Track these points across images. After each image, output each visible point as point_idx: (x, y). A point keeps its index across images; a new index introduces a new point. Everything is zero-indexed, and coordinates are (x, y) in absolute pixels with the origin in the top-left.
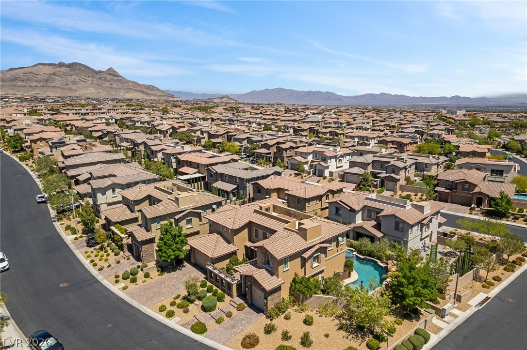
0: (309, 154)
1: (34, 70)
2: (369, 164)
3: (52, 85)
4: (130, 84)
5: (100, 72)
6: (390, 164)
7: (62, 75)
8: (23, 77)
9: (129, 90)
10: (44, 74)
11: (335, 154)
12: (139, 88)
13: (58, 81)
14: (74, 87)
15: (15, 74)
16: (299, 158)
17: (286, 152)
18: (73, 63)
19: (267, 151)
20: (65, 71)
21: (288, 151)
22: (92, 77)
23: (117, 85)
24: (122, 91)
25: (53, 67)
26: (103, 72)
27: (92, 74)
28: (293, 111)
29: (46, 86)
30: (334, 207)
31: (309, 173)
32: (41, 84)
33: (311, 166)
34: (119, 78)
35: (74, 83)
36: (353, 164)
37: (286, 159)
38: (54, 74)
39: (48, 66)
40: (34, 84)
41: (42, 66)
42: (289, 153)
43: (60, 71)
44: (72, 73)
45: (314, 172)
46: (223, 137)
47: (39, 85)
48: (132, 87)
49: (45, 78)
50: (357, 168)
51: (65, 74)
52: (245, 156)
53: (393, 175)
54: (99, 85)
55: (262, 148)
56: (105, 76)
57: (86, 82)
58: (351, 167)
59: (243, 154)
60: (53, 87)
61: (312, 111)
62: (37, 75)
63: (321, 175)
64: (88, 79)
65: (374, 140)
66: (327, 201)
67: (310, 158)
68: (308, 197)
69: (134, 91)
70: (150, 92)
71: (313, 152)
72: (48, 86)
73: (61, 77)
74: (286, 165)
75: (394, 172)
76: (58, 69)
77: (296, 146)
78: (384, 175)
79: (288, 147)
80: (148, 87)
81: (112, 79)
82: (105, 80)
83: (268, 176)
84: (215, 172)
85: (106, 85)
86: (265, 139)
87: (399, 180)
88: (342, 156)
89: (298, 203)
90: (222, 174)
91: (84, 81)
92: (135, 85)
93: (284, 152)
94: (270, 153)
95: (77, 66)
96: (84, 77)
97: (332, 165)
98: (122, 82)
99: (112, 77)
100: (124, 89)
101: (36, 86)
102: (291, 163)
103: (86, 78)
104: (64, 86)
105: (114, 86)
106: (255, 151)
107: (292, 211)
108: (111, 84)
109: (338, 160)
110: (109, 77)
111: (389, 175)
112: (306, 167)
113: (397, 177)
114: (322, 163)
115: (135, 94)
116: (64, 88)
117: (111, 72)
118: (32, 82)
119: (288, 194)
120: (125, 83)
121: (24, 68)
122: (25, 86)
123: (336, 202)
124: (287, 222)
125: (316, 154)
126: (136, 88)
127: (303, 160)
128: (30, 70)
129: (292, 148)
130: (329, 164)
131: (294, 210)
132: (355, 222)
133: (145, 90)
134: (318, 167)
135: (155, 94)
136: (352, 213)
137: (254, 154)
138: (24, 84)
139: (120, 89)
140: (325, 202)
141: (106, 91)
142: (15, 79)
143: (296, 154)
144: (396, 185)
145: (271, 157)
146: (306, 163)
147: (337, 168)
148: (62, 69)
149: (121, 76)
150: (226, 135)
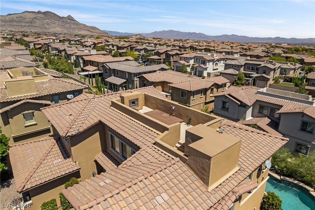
0: (191, 58)
1: (23, 15)
2: (242, 66)
3: (34, 25)
4: (81, 25)
5: (63, 17)
6: (261, 66)
7: (40, 19)
8: (17, 20)
9: (81, 29)
10: (29, 18)
11: (213, 58)
12: (87, 28)
13: (38, 23)
14: (47, 27)
15: (12, 18)
16: (182, 62)
17: (173, 57)
18: (47, 12)
19: (158, 58)
20: (41, 16)
21: (174, 57)
22: (58, 21)
23: (74, 26)
24: (77, 30)
25: (34, 14)
26: (65, 17)
27: (58, 19)
28: (179, 41)
29: (31, 26)
30: (221, 101)
31: (191, 74)
32: (28, 24)
33: (192, 69)
34: (75, 22)
35: (48, 24)
36: (227, 66)
37: (172, 63)
38: (35, 18)
39: (31, 13)
40: (23, 24)
41: (27, 13)
42: (176, 58)
43: (38, 16)
44: (46, 18)
45: (195, 73)
46: (128, 49)
47: (27, 25)
48: (83, 28)
49: (30, 21)
50: (231, 69)
51: (41, 18)
52: (142, 62)
53: (264, 75)
54: (62, 26)
55: (154, 55)
56: (66, 20)
57: (55, 24)
58: (225, 69)
59: (140, 60)
60: (35, 26)
61: (191, 41)
62: (25, 18)
63: (201, 75)
64: (56, 22)
65: (237, 54)
66: (212, 95)
67: (192, 62)
68: (192, 90)
69: (84, 30)
70: (93, 31)
71: (194, 58)
72: (32, 26)
73: (40, 20)
74: (173, 68)
75: (265, 73)
76: (38, 15)
77: (181, 53)
78: (255, 75)
79: (174, 53)
80: (92, 28)
81: (71, 22)
82: (66, 23)
83: (155, 71)
84: (108, 68)
85: (67, 26)
86: (158, 49)
87: (268, 79)
88: (218, 60)
89: (182, 96)
90: (114, 70)
91: (53, 23)
92: (84, 27)
93: (171, 57)
94: (160, 59)
95: (49, 14)
96: (54, 21)
97: (210, 67)
98: (77, 24)
99: (70, 21)
100: (78, 29)
101: (24, 26)
102: (177, 66)
103: (55, 21)
104: (41, 26)
105: (72, 26)
106: (149, 57)
107: (173, 105)
108: (70, 26)
109: (214, 64)
110: (69, 21)
111: (260, 75)
112: (189, 69)
113: (268, 77)
114: (202, 65)
115: (85, 32)
116: (41, 27)
117: (70, 18)
118: (22, 23)
119: (172, 87)
120: (78, 25)
121: (17, 14)
122: (18, 26)
123: (224, 96)
124: (163, 129)
125: (197, 59)
126: (85, 28)
127: (186, 64)
128: (20, 15)
129: (177, 54)
130: (208, 66)
131: (177, 103)
132: (245, 119)
133: (90, 30)
134: (198, 69)
135: (96, 32)
136: (242, 109)
137: (148, 60)
138: (17, 24)
139: (75, 28)
140: (210, 96)
141: (67, 29)
142: (12, 21)
143: (181, 59)
144: (267, 84)
145: (161, 62)
146: (189, 66)
147: (214, 70)
148: (40, 15)
149: (76, 21)
150: (129, 48)
